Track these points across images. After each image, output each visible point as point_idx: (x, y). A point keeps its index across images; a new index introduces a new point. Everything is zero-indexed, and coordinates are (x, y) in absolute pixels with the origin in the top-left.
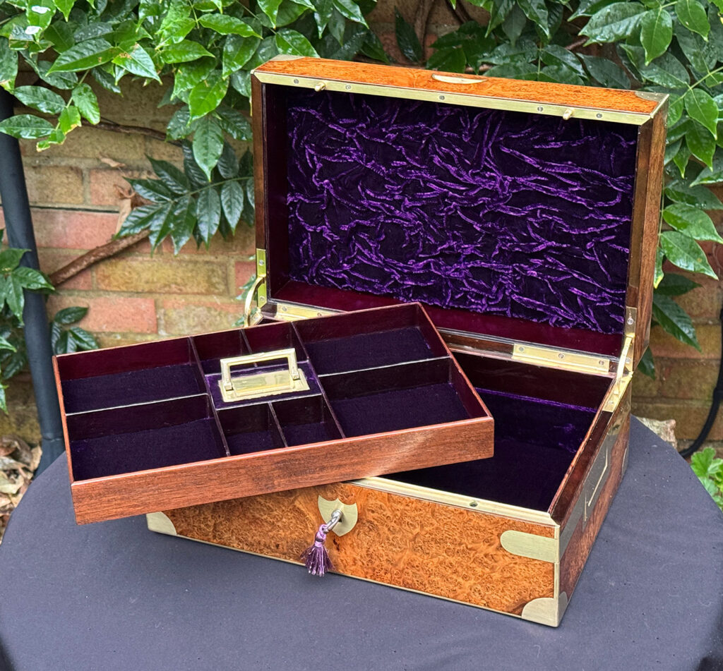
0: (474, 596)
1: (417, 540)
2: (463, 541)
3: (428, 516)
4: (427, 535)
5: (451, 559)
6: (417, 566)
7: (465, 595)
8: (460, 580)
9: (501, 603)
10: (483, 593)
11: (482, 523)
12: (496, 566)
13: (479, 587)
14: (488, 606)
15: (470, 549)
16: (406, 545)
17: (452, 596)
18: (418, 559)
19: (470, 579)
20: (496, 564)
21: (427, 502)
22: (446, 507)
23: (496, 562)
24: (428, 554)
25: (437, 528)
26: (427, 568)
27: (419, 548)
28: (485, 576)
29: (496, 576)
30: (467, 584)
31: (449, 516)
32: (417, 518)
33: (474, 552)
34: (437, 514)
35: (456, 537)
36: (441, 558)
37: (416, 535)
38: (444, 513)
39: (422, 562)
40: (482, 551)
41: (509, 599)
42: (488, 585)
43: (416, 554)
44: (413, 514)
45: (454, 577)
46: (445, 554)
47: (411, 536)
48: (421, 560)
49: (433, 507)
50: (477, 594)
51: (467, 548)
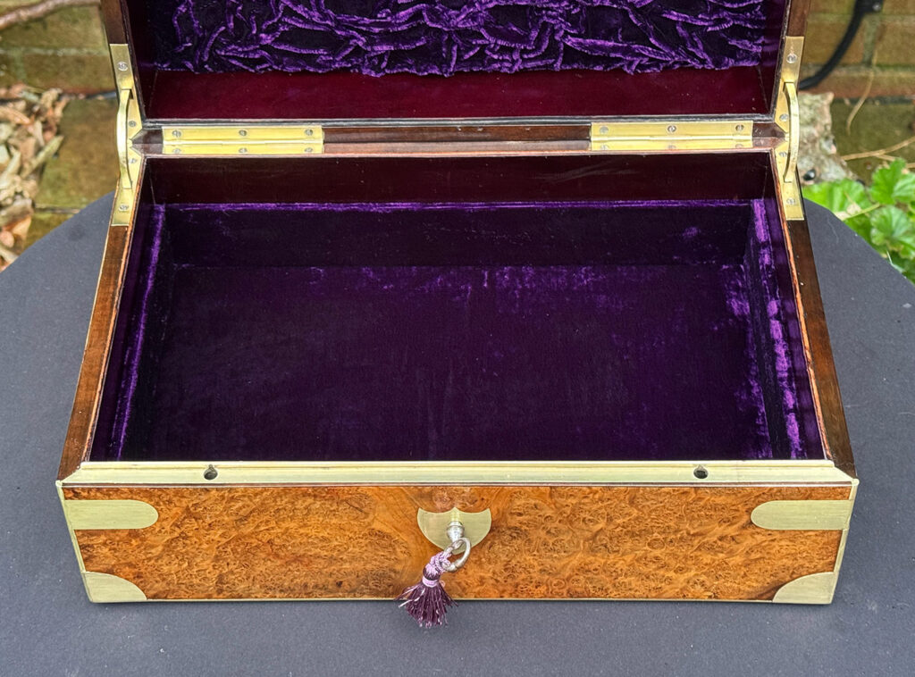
0: (692, 590)
1: (598, 538)
2: (682, 526)
3: (623, 505)
4: (618, 530)
5: (657, 553)
6: (596, 570)
7: (677, 590)
8: (671, 574)
9: (740, 590)
10: (708, 584)
11: (720, 500)
12: (738, 549)
13: (703, 578)
14: (715, 597)
15: (694, 535)
16: (578, 546)
17: (654, 595)
18: (598, 560)
19: (688, 570)
20: (737, 546)
21: (623, 488)
22: (656, 490)
23: (738, 543)
24: (618, 551)
25: (637, 518)
26: (613, 569)
27: (603, 547)
28: (717, 562)
29: (738, 559)
30: (682, 578)
31: (660, 500)
32: (600, 512)
33: (700, 538)
34: (640, 500)
35: (672, 524)
36: (640, 553)
37: (598, 532)
38: (652, 497)
39: (605, 563)
40: (715, 534)
41: (755, 584)
42: (720, 573)
43: (595, 556)
44: (595, 507)
45: (661, 572)
46: (647, 548)
47: (588, 534)
48: (603, 561)
49: (634, 493)
50: (698, 587)
51: (688, 534)
